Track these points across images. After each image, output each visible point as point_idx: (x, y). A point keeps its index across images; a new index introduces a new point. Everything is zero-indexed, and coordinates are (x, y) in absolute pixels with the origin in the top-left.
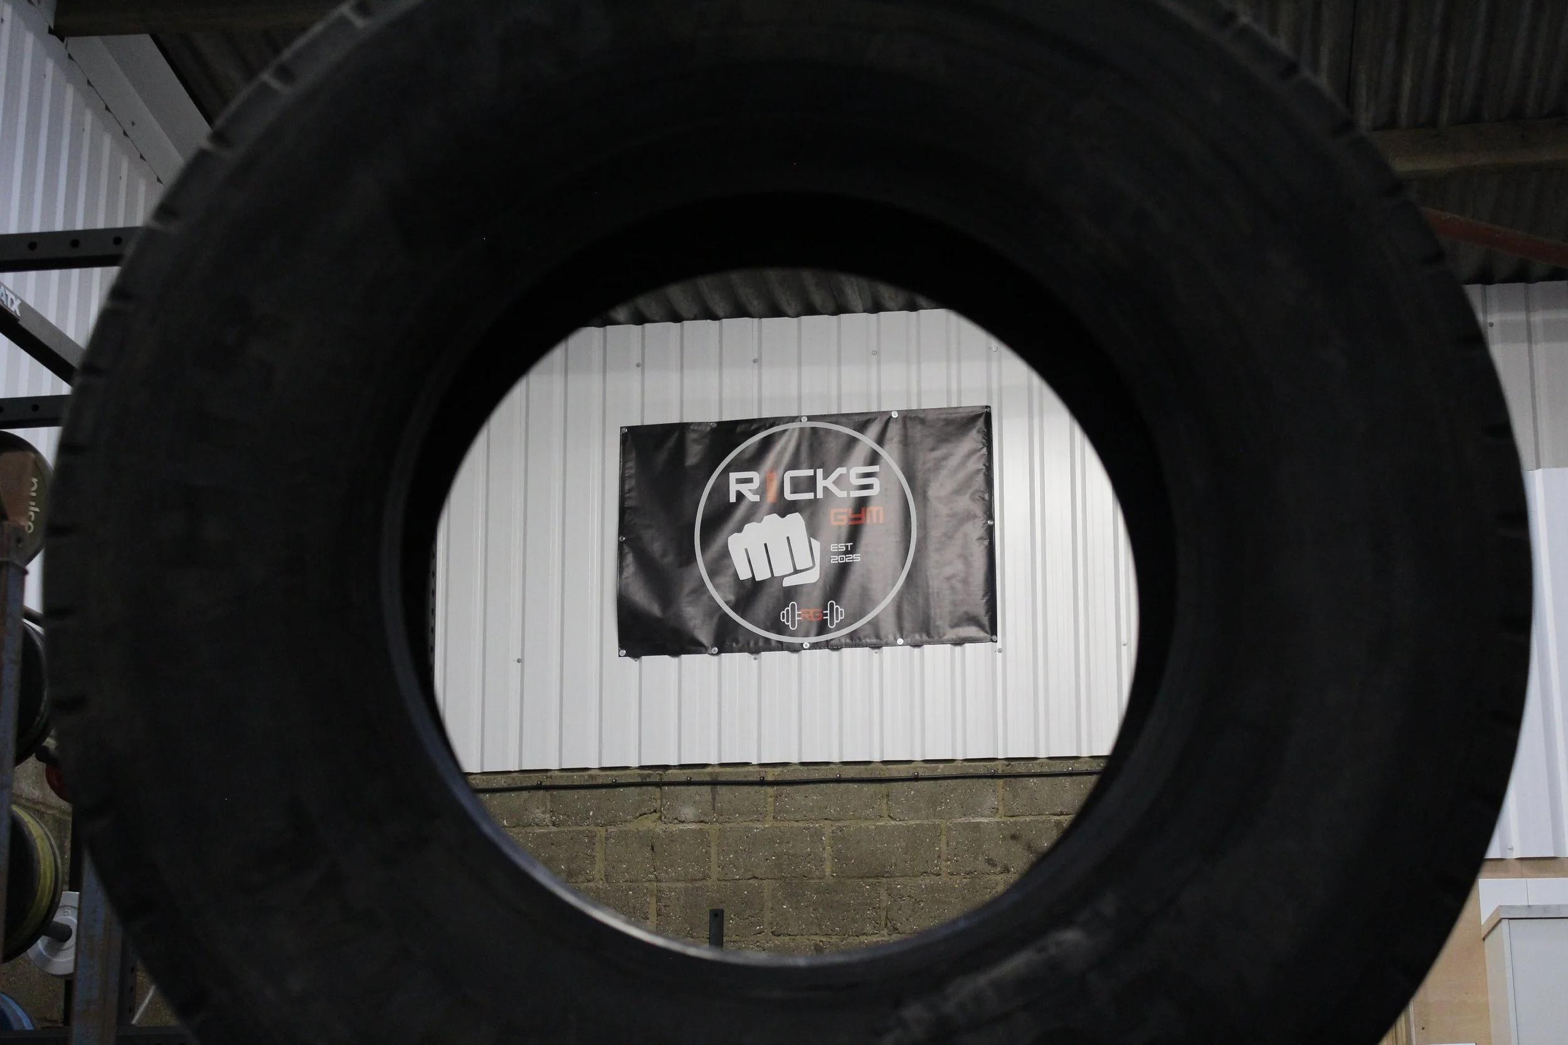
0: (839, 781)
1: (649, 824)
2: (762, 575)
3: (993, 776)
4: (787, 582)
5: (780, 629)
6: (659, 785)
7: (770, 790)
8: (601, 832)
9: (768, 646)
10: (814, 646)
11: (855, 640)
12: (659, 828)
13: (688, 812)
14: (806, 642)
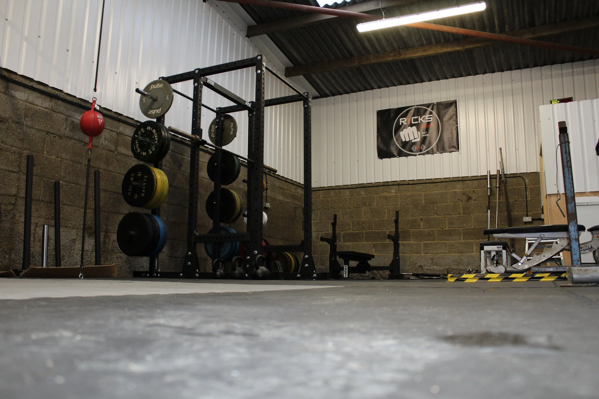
0: (425, 183)
1: (385, 194)
2: (407, 140)
3: (459, 181)
4: (413, 141)
5: (412, 151)
6: (387, 186)
7: (411, 186)
8: (375, 196)
9: (410, 155)
10: (419, 155)
11: (428, 153)
12: (387, 195)
13: (393, 191)
14: (417, 154)
